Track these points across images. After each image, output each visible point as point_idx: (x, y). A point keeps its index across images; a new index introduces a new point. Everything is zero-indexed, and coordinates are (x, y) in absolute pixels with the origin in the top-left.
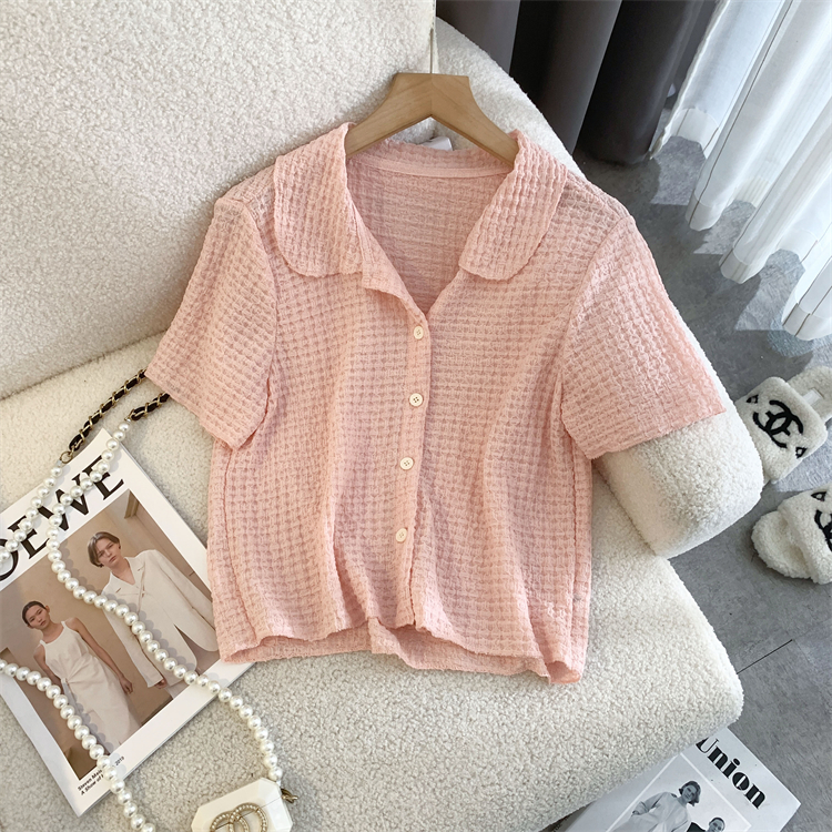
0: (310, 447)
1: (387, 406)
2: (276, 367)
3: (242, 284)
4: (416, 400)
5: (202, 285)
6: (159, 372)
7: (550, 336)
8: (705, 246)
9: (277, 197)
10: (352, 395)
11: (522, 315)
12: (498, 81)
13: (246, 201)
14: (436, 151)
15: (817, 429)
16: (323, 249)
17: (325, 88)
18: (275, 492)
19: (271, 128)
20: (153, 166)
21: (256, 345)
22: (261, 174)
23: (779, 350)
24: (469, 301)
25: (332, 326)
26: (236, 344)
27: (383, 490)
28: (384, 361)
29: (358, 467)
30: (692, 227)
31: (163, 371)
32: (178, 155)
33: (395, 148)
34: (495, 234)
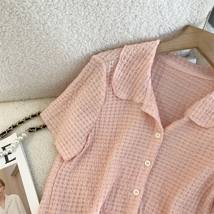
0: (97, 169)
1: (134, 162)
2: (93, 130)
3: (92, 93)
4: (148, 163)
5: (75, 87)
6: (46, 115)
9: (119, 62)
10: (122, 153)
11: (208, 145)
13: (105, 60)
16: (129, 89)
17: (158, 21)
18: (76, 186)
19: (128, 32)
20: (71, 32)
21: (88, 119)
22: (115, 50)
24: (184, 130)
26: (80, 116)
27: (123, 201)
28: (139, 142)
29: (115, 186)
31: (48, 115)
32: (84, 31)
33: (174, 56)
34: (208, 107)
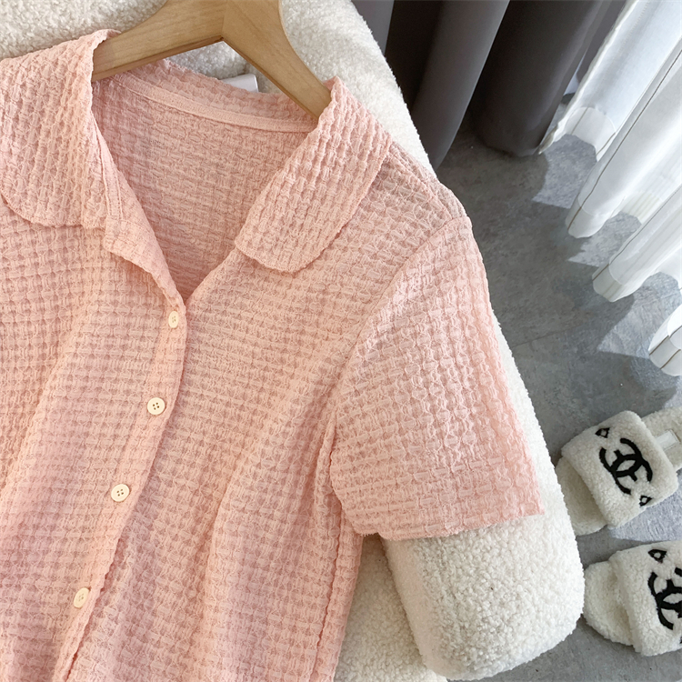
1: (116, 408)
4: (156, 406)
7: (328, 360)
8: (582, 254)
10: (69, 387)
11: (303, 322)
12: (339, 18)
14: (233, 89)
15: (667, 480)
16: (59, 191)
23: (641, 380)
24: (244, 291)
25: (66, 291)
27: (81, 523)
28: (124, 347)
29: (58, 485)
30: (570, 232)
33: (177, 75)
34: (283, 209)
